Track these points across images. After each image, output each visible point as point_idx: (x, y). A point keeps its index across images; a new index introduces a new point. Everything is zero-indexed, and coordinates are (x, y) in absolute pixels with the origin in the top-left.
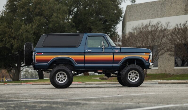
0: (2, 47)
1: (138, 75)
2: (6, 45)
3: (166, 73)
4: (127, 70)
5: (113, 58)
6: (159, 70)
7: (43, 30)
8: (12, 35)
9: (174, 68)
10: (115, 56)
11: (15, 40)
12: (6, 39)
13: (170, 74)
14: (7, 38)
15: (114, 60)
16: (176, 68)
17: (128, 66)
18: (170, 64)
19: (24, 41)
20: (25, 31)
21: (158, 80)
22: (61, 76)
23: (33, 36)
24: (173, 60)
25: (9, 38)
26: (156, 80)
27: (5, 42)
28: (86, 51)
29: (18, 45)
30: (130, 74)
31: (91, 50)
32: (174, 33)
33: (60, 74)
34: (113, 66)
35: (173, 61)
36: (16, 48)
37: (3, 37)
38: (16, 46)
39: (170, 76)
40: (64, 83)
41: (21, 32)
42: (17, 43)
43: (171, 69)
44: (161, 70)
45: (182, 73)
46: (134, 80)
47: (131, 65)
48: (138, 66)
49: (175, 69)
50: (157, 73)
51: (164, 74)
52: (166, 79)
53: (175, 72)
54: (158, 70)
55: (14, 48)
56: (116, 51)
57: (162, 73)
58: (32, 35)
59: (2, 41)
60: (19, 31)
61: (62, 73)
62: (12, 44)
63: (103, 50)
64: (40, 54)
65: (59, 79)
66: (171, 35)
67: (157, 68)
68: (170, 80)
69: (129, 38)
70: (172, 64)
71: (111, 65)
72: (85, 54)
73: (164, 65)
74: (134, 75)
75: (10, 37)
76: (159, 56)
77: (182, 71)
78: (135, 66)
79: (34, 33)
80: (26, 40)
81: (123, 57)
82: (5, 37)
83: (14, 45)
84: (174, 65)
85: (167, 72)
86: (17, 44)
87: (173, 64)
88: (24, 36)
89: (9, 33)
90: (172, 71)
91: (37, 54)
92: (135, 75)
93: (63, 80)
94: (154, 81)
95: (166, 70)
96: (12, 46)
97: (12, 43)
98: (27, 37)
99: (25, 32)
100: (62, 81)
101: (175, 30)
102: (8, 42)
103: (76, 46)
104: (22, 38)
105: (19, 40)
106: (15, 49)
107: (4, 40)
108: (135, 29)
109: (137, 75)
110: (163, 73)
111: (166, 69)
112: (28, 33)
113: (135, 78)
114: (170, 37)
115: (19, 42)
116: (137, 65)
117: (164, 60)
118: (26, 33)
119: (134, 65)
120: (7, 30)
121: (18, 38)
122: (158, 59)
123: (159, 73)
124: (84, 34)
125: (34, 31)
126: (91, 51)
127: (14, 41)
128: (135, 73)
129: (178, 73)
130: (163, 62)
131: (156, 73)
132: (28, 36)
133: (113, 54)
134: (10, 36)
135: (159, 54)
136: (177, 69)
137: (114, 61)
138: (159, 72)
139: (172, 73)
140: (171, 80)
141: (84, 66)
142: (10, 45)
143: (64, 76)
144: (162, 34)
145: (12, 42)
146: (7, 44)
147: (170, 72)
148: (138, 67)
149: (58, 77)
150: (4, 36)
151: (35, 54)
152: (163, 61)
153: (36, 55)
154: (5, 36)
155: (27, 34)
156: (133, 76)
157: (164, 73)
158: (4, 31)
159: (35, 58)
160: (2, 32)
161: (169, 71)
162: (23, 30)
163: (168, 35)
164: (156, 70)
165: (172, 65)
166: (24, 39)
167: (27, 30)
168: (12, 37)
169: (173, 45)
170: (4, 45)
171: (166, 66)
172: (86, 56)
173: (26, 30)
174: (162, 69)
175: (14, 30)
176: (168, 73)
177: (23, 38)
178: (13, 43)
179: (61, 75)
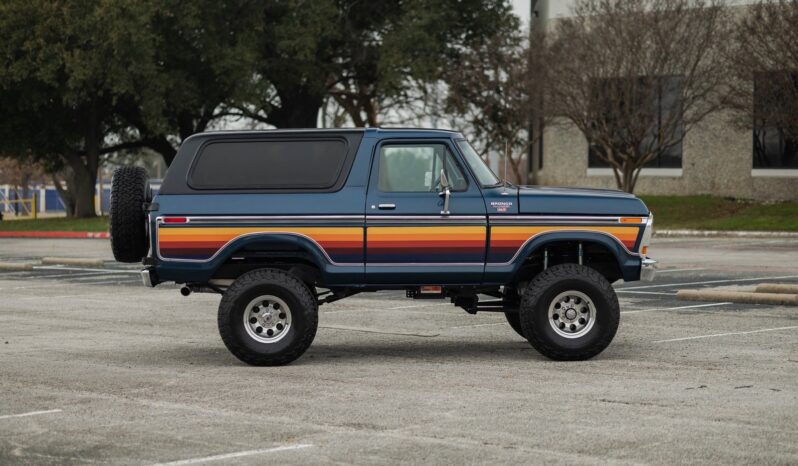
0: (19, 80)
1: (593, 310)
2: (38, 74)
3: (716, 195)
4: (545, 288)
5: (484, 238)
6: (686, 182)
7: (194, 8)
8: (62, 29)
9: (750, 173)
10: (494, 230)
11: (77, 52)
12: (39, 48)
13: (733, 199)
14: (41, 41)
15: (492, 245)
16: (757, 173)
17: (550, 274)
18: (733, 158)
19: (113, 56)
20: (115, 11)
21: (681, 228)
22: (265, 313)
23: (153, 36)
24: (747, 140)
25: (48, 40)
26: (671, 229)
27: (34, 59)
28: (373, 207)
29: (89, 72)
30: (558, 306)
31: (393, 205)
32: (753, 31)
33: (261, 307)
34: (484, 273)
35: (745, 143)
36: (80, 85)
37: (25, 39)
38: (82, 77)
39: (733, 212)
40: (277, 343)
41: (102, 19)
42: (84, 63)
43: (735, 179)
44: (695, 179)
45: (782, 194)
46: (573, 329)
47: (560, 267)
48: (591, 271)
49: (755, 178)
50: (679, 194)
51: (709, 196)
52: (713, 223)
53: (755, 190)
54: (681, 178)
55: (71, 84)
56: (500, 210)
57: (700, 193)
58: (148, 29)
59: (19, 55)
60: (92, 10)
61: (272, 302)
62: (64, 66)
63: (443, 204)
64: (175, 220)
65: (257, 325)
66: (741, 38)
67: (677, 172)
68: (732, 229)
69: (557, 47)
70: (740, 155)
71: (477, 267)
72: (368, 222)
73: (707, 160)
74: (576, 307)
75: (53, 37)
76: (688, 127)
77: (785, 189)
78: (580, 270)
79: (155, 19)
80: (123, 52)
81: (527, 233)
82: (31, 37)
83: (72, 71)
84: (751, 161)
85: (718, 189)
86: (84, 67)
87: (748, 156)
88: (114, 36)
89: (48, 21)
90: (742, 184)
91: (165, 220)
92: (578, 308)
93: (274, 329)
94: (665, 232)
95: (717, 180)
96: (62, 75)
97: (61, 62)
98: (126, 41)
99: (117, 18)
100: (270, 333)
101: (759, 17)
102: (46, 61)
103: (329, 188)
104: (105, 44)
105: (92, 47)
106: (76, 89)
107: (27, 52)
108: (587, 6)
109: (585, 310)
110: (702, 195)
111: (714, 178)
112: (132, 23)
113: (577, 323)
114: (734, 45)
115: (91, 59)
116: (586, 268)
117: (707, 139)
118: (120, 23)
119: (573, 265)
120: (40, 10)
121: (89, 42)
122: (684, 135)
123: (687, 192)
124: (366, 135)
125: (157, 12)
126: (393, 208)
127: (72, 56)
128: (579, 301)
129: (768, 197)
130: (705, 148)
131: (673, 192)
132: (130, 34)
133: (485, 222)
134: (52, 35)
135: (689, 114)
136: (763, 179)
137: (489, 251)
138: (684, 188)
139: (741, 192)
140: (736, 233)
141: (362, 271)
142: (53, 71)
143: (279, 311)
144: (703, 31)
145: (63, 59)
146: (42, 69)
147: (732, 191)
148: (594, 278)
149: (255, 315)
150: (29, 32)
151: (158, 223)
152: (705, 142)
153: (161, 226)
154: (33, 33)
155: (126, 28)
156: (569, 312)
157: (705, 192)
158: (29, 13)
159: (159, 240)
160: (19, 14)
161: (728, 187)
162: (108, 11)
163: (725, 36)
164: (674, 178)
165: (741, 159)
166: (114, 47)
167: (123, 10)
168: (63, 37)
169: (746, 78)
170: (31, 72)
171: (716, 165)
172: (370, 230)
173: (119, 11)
174: (700, 175)
175: (73, 7)
176: (723, 192)
177: (110, 44)
178: (68, 65)
179: (265, 309)
